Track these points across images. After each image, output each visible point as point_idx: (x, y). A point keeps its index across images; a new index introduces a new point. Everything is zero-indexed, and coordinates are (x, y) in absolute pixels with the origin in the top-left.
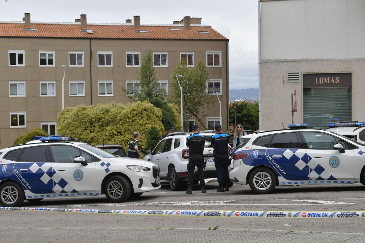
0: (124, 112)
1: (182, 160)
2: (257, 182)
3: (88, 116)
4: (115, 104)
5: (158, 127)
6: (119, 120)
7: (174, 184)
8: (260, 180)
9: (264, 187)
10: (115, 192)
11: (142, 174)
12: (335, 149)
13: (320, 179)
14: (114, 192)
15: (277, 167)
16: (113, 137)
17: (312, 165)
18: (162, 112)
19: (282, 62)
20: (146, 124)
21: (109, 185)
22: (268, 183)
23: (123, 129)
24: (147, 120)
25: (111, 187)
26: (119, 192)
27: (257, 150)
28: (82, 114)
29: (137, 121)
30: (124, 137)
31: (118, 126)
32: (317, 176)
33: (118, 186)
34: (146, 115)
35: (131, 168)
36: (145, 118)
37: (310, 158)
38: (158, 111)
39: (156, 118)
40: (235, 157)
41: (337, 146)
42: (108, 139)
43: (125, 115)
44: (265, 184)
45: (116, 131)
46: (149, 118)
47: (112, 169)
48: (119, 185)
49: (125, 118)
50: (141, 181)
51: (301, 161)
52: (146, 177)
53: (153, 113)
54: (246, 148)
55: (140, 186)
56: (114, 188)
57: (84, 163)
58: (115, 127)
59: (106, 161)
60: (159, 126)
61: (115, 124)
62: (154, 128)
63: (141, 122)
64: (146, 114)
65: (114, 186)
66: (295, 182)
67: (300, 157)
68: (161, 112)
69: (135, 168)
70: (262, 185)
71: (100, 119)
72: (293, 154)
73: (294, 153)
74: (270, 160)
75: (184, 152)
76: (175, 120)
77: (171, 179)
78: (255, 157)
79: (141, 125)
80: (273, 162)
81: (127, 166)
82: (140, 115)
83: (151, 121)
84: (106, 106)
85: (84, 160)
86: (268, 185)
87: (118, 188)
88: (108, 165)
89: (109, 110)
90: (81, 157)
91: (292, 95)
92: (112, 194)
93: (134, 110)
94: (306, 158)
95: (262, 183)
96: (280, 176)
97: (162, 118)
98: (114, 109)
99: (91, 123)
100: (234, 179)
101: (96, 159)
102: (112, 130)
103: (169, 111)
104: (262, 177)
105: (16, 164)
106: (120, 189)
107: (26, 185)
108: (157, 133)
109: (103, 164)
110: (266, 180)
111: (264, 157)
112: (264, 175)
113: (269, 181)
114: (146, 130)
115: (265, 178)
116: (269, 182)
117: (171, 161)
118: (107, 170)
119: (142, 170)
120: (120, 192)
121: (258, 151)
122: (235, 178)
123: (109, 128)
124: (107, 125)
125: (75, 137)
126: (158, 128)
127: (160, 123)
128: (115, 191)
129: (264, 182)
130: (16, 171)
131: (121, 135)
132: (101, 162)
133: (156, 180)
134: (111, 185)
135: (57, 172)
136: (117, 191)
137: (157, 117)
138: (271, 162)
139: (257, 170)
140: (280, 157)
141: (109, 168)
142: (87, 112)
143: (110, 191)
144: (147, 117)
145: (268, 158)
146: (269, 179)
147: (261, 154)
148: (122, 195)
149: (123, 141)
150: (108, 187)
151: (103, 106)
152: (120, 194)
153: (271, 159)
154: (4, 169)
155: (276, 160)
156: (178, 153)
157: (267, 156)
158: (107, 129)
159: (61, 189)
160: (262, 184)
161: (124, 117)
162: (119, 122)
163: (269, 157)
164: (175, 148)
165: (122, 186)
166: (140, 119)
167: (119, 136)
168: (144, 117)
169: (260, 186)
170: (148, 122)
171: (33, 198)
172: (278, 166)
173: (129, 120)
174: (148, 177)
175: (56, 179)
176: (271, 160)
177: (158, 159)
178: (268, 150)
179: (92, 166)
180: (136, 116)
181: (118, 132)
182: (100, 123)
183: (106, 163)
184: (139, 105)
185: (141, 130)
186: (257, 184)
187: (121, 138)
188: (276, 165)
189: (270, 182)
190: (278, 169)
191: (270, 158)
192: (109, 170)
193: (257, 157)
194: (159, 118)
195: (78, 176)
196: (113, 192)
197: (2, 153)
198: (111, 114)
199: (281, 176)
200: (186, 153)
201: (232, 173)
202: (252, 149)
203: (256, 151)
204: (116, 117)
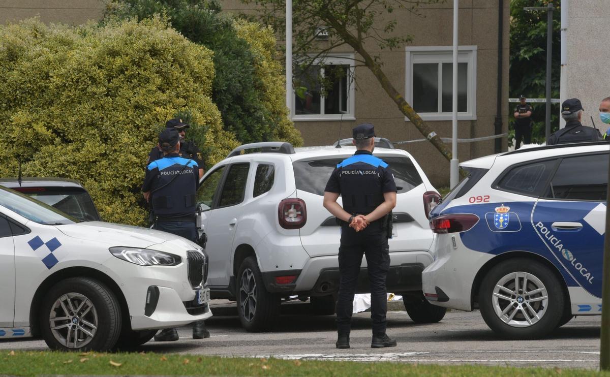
0: (75, 57)
1: (278, 233)
2: (503, 304)
4: (42, 26)
5: (199, 115)
6: (57, 88)
7: (253, 310)
8: (514, 297)
9: (524, 319)
10: (74, 327)
11: (156, 274)
14: (70, 328)
15: (565, 256)
16: (36, 150)
18: (215, 61)
20: (157, 103)
21: (54, 306)
22: (538, 306)
23: (72, 120)
24: (161, 89)
25: (60, 312)
26: (86, 327)
27: (506, 204)
29: (126, 91)
30: (78, 150)
31: (55, 110)
33: (83, 310)
34: (157, 72)
35: (124, 254)
36: (154, 83)
38: (199, 56)
39: (192, 85)
40: (440, 227)
42: (17, 156)
43: (80, 71)
44: (527, 310)
45: (48, 128)
46: (167, 83)
47: (66, 258)
48: (86, 307)
49: (82, 82)
50: (154, 293)
52: (166, 284)
53: (181, 66)
54: (472, 200)
55: (151, 307)
56: (72, 314)
58: (43, 113)
59: (46, 233)
60: (204, 111)
61: (42, 101)
63: (139, 98)
64: (154, 69)
65: (69, 310)
68: (209, 62)
69: (136, 255)
70: (520, 311)
74: (543, 235)
75: (286, 206)
76: (261, 88)
77: (244, 295)
78: (499, 225)
79: (137, 107)
80: (555, 241)
81: (112, 250)
82: (136, 70)
83: (174, 93)
84: (10, 37)
86: (537, 312)
87: (83, 315)
88: (54, 244)
89: (22, 49)
92: (64, 332)
93: (113, 53)
95: (520, 307)
96: (575, 285)
97: (215, 84)
98: (38, 48)
100: (435, 293)
101: (15, 228)
102: (34, 125)
103: (238, 54)
104: (521, 286)
106: (89, 317)
109: (36, 243)
110: (533, 296)
111: (527, 225)
112: (525, 280)
113: (540, 298)
114: (155, 126)
115: (528, 290)
116: (541, 302)
117: (243, 237)
118: (50, 261)
119: (156, 262)
120: (90, 329)
121: (508, 208)
122: (438, 289)
123: (20, 116)
124: (14, 104)
126: (201, 120)
127: (206, 101)
128: (72, 324)
129: (525, 301)
131: (66, 141)
132: (29, 237)
133: (197, 293)
134: (60, 307)
136: (81, 324)
137: (197, 79)
138: (548, 242)
139: (502, 265)
140: (578, 227)
141: (56, 253)
143: (58, 323)
144: (159, 81)
145: (539, 229)
146: (540, 294)
147: (518, 216)
148: (96, 335)
149: (74, 164)
150: (53, 313)
152: (88, 332)
153: (547, 233)
155: (565, 235)
156: (266, 211)
157: (535, 224)
158: (13, 118)
160: (518, 308)
161: (75, 76)
162: (58, 95)
163: (542, 228)
164: (256, 194)
165: (97, 309)
166: (134, 87)
167: (59, 147)
168: (147, 80)
169: (512, 315)
170: (163, 97)
172: (569, 255)
173: (94, 89)
174: (174, 282)
176: (549, 236)
178: (540, 207)
180: (122, 75)
181: (55, 131)
183: (45, 239)
184: (130, 34)
185: (138, 127)
186: (502, 308)
187: (65, 154)
188: (564, 251)
189: (545, 304)
190: (567, 263)
191: (544, 230)
193: (503, 225)
194: (202, 82)
196: (67, 328)
198: (28, 64)
199: (579, 286)
200: (292, 210)
201: (426, 273)
202: (491, 201)
203: (503, 207)
204: (47, 76)
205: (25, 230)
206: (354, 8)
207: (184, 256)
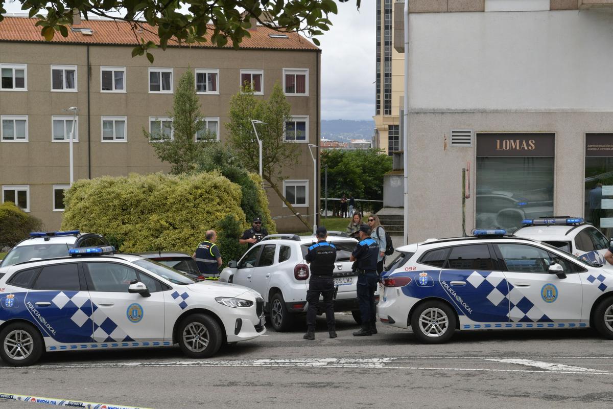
0: (179, 190)
1: (294, 282)
2: (425, 325)
3: (118, 196)
4: (163, 175)
5: (236, 216)
6: (171, 204)
7: (280, 321)
8: (430, 321)
9: (435, 333)
10: (196, 341)
11: (241, 312)
12: (552, 272)
13: (526, 319)
14: (194, 341)
15: (457, 300)
16: (161, 232)
17: (514, 297)
18: (242, 191)
19: (443, 113)
20: (217, 211)
21: (185, 329)
22: (444, 326)
23: (178, 219)
24: (219, 204)
25: (188, 333)
26: (202, 340)
27: (425, 272)
28: (109, 193)
29: (203, 205)
30: (180, 232)
31: (170, 214)
32: (521, 315)
33: (201, 332)
34: (217, 196)
35: (223, 301)
36: (216, 201)
37: (511, 287)
38: (235, 188)
39: (233, 202)
40: (389, 283)
41: (555, 267)
42: (152, 235)
43: (181, 196)
44: (437, 328)
45: (167, 222)
46: (222, 201)
47: (192, 304)
48: (203, 330)
49: (182, 201)
50: (239, 322)
51: (496, 291)
52: (245, 317)
53: (228, 193)
54: (407, 269)
55: (237, 331)
56: (195, 334)
57: (145, 294)
58: (164, 215)
59: (181, 289)
60: (239, 214)
61: (164, 210)
62: (230, 219)
63: (209, 209)
64: (216, 195)
65: (193, 332)
66: (486, 325)
67: (495, 285)
68: (240, 191)
69: (229, 302)
70: (433, 329)
71: (139, 201)
72: (484, 279)
73: (485, 277)
74: (446, 288)
75: (298, 269)
76: (259, 201)
77: (275, 313)
78: (422, 283)
79: (208, 212)
80: (452, 292)
81: (216, 299)
82: (208, 196)
83: (225, 206)
84: (150, 181)
85: (144, 288)
86: (442, 329)
87: (201, 334)
88: (185, 296)
89: (155, 186)
90: (139, 283)
91: (464, 171)
92: (191, 343)
93: (197, 188)
94: (504, 287)
95: (433, 327)
96: (462, 314)
97: (242, 201)
98: (162, 186)
99: (124, 208)
100: (387, 319)
101: (164, 287)
102: (160, 221)
103: (251, 187)
104: (434, 316)
105: (30, 293)
106: (205, 336)
107: (47, 329)
108: (236, 227)
109: (175, 295)
110: (440, 321)
111: (437, 283)
112: (436, 312)
113: (444, 322)
114: (216, 221)
115: (438, 317)
116: (444, 324)
117: (274, 283)
118: (183, 305)
119: (240, 305)
120: (205, 342)
121: (426, 274)
122: (389, 317)
123: (154, 217)
124: (151, 211)
125: (96, 231)
126: (237, 218)
127: (239, 209)
128: (195, 339)
129: (436, 323)
130: (29, 305)
131: (175, 228)
132: (172, 292)
133: (260, 320)
134: (189, 330)
135: (100, 307)
136: (200, 339)
137: (235, 199)
138: (449, 292)
139: (424, 304)
140: (463, 284)
141: (186, 301)
142: (116, 189)
143: (187, 338)
144: (218, 200)
145: (443, 285)
146: (444, 320)
147: (432, 279)
148: (208, 346)
149: (179, 239)
150: (185, 333)
151: (143, 179)
152: (204, 344)
153: (448, 287)
154: (9, 302)
155: (457, 288)
156: (288, 271)
157: (442, 282)
158: (151, 218)
159: (106, 336)
160: (432, 327)
161: (179, 198)
162: (171, 207)
163: (445, 284)
164: (280, 261)
165: (209, 332)
166: (206, 203)
167: (172, 231)
168: (213, 200)
169: (429, 331)
170: (220, 208)
171: (58, 349)
172: (459, 299)
173: (188, 204)
174: (250, 315)
175: (97, 318)
176: (449, 288)
177: (249, 278)
178: (443, 273)
179: (156, 297)
180: (201, 198)
181: (170, 224)
182: (139, 209)
183: (181, 293)
184: (204, 179)
185: (208, 222)
186: (424, 327)
187: (174, 234)
188: (457, 297)
189: (447, 325)
190: (458, 303)
191: (446, 286)
192: (187, 305)
193: (425, 283)
194: (237, 200)
195: (135, 314)
196: (192, 341)
197: (4, 274)
198: (158, 193)
199: (464, 315)
200: (301, 270)
201: (384, 308)
202: (417, 270)
203: (423, 273)
204: (166, 198)
205: (168, 288)
206: (268, 165)
207: (254, 301)
